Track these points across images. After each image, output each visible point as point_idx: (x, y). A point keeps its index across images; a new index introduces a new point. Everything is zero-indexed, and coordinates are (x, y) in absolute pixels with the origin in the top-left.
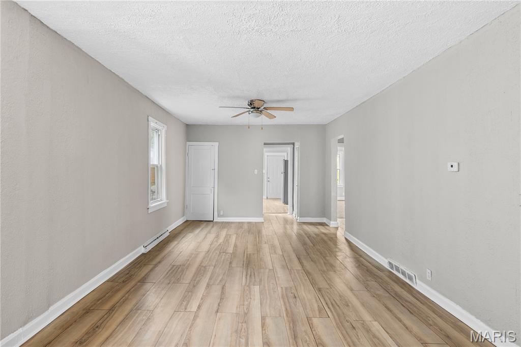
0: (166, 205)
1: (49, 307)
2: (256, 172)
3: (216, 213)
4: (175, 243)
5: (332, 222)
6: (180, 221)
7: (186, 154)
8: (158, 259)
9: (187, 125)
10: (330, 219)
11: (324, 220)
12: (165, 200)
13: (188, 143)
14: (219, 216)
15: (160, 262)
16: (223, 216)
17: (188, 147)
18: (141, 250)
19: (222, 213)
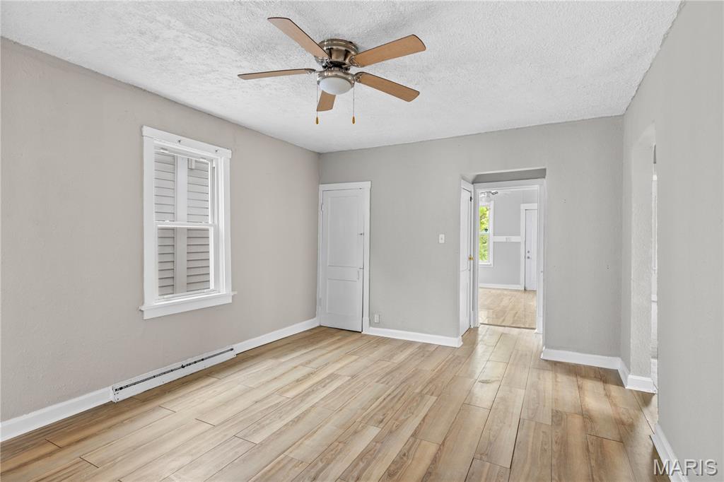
2: (442, 238)
3: (366, 318)
9: (319, 154)
10: (629, 367)
11: (616, 364)
13: (322, 187)
14: (371, 323)
16: (378, 325)
17: (320, 193)
18: (106, 395)
19: (376, 319)
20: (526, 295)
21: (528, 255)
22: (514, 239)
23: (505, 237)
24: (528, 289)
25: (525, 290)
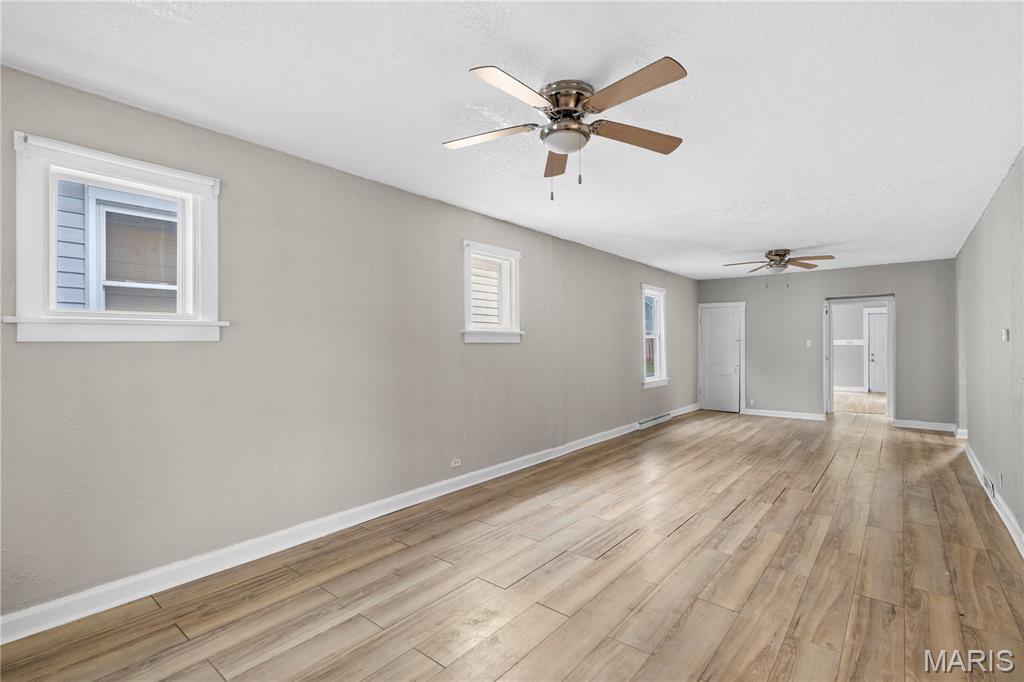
0: (666, 383)
1: (565, 443)
2: (809, 343)
3: (743, 403)
4: (676, 426)
5: (959, 430)
6: (690, 408)
7: (697, 321)
8: (652, 436)
9: (699, 281)
10: (958, 426)
11: (950, 427)
12: (664, 376)
13: (701, 305)
14: (748, 406)
15: (652, 438)
16: (754, 407)
17: (700, 310)
18: (636, 426)
19: (752, 403)
20: (871, 395)
21: (871, 358)
22: (856, 342)
23: (846, 341)
24: (872, 390)
25: (869, 391)
